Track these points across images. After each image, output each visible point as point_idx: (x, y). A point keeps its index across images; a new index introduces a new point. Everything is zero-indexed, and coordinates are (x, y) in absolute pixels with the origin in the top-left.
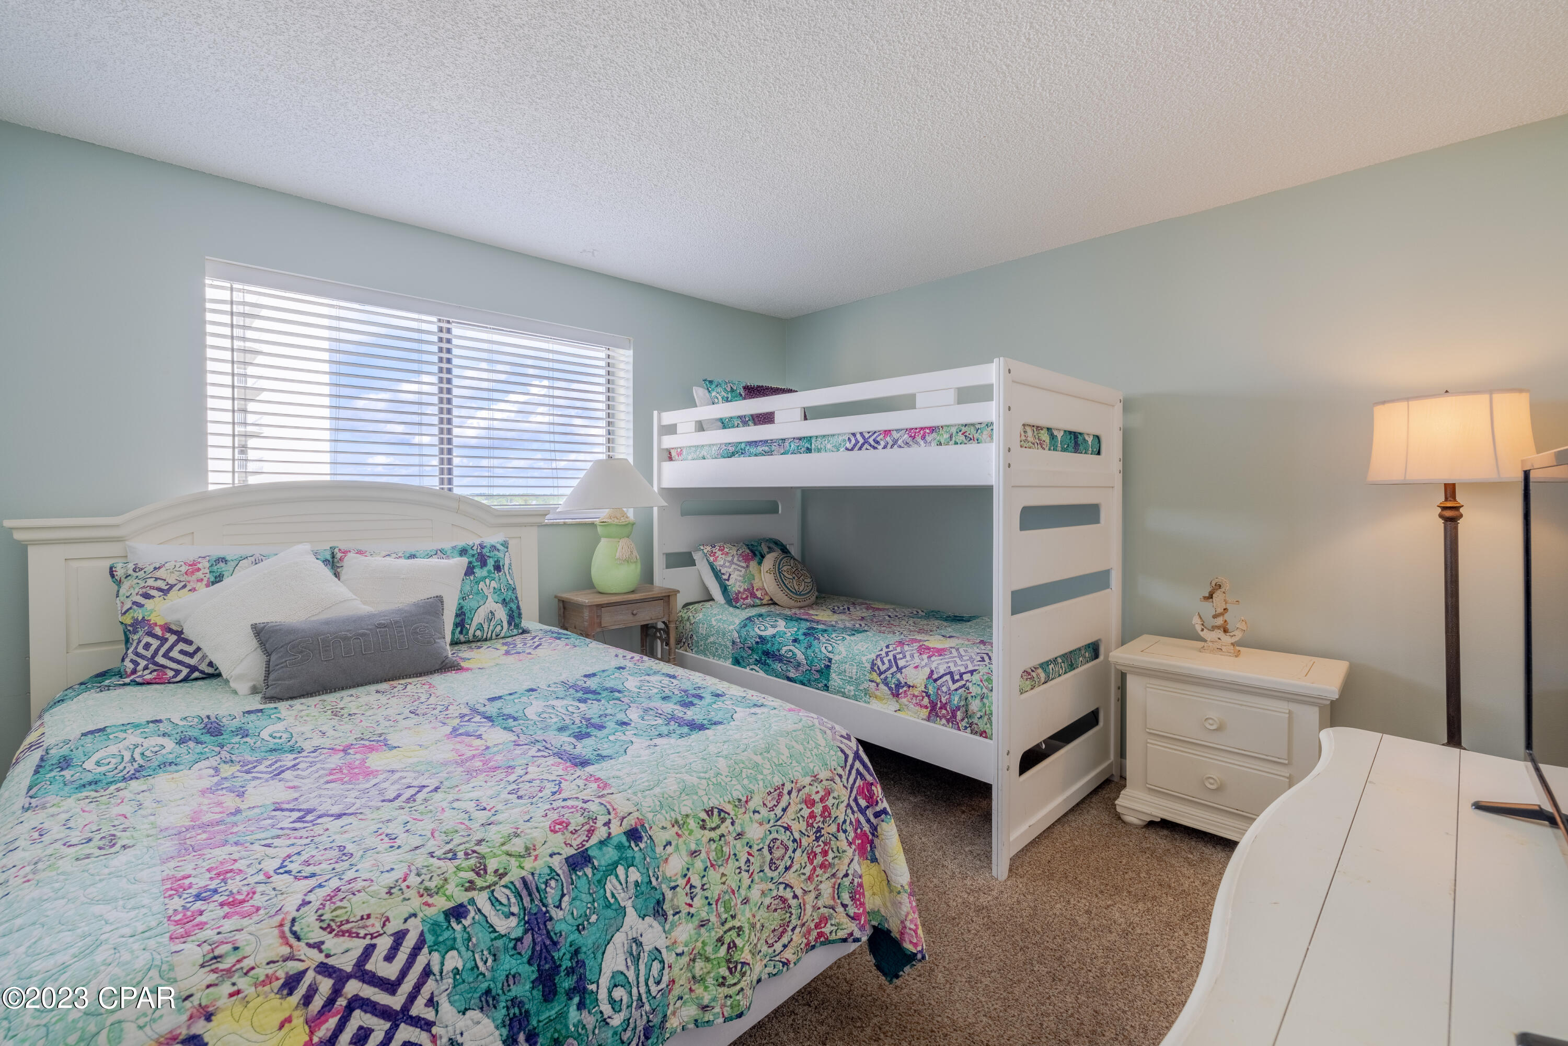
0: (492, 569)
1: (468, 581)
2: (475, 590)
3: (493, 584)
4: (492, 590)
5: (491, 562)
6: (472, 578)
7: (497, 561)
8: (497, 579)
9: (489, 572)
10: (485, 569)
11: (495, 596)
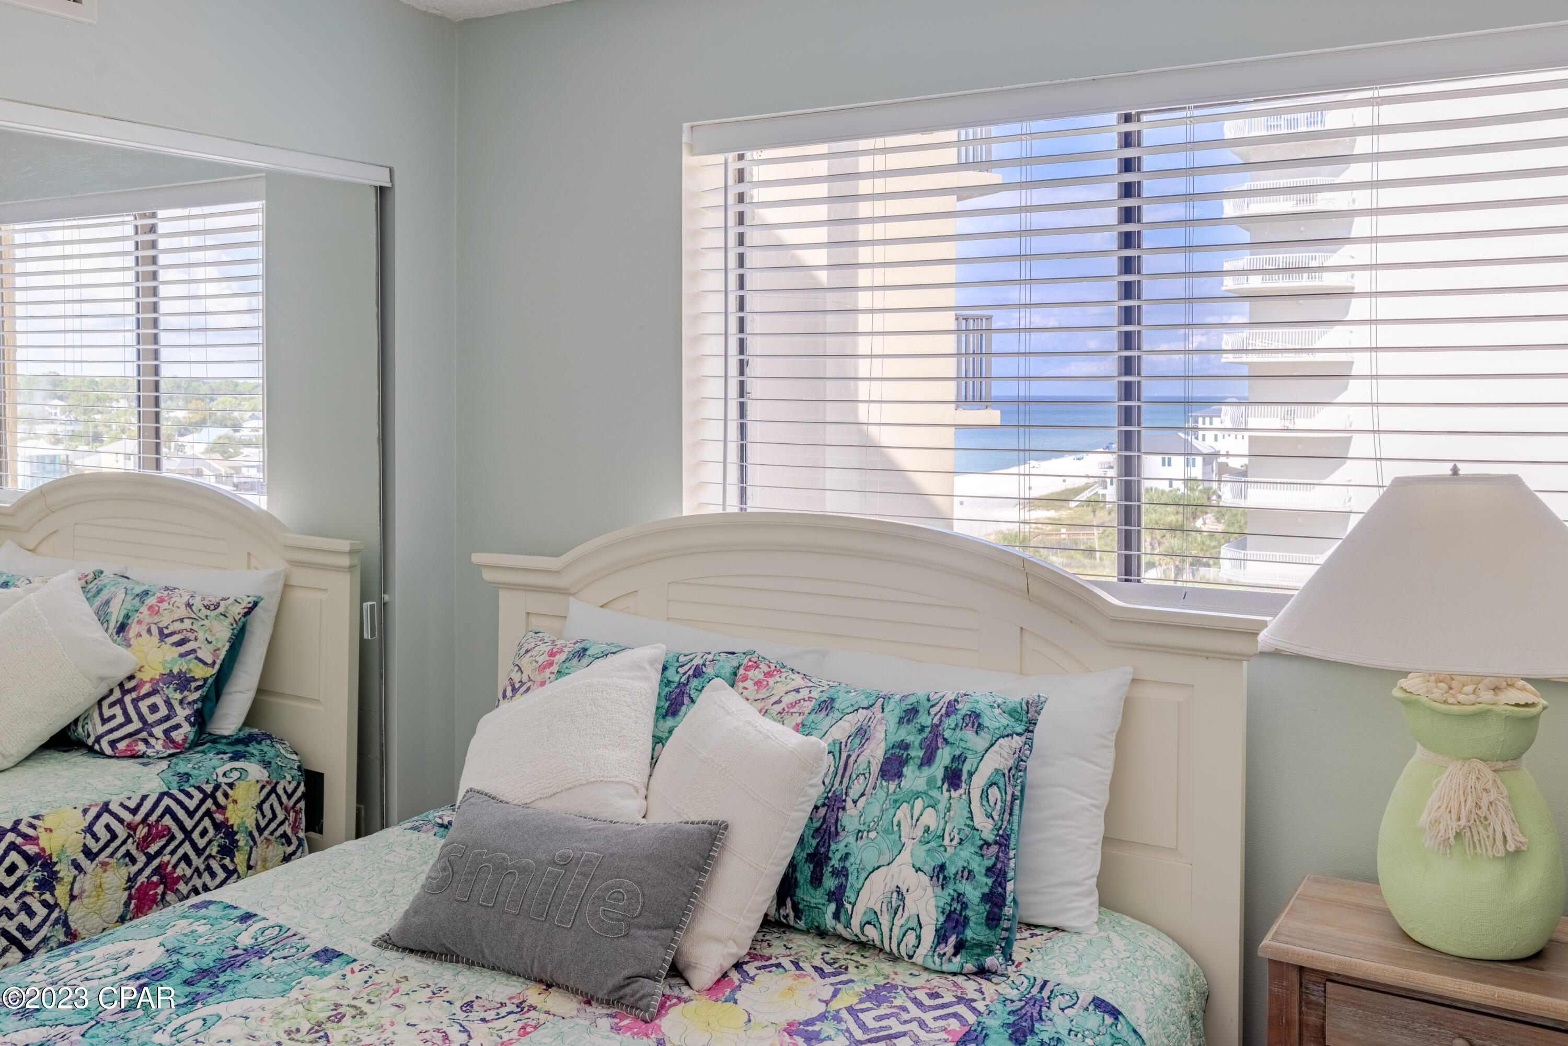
0: (940, 774)
1: (881, 794)
2: (884, 823)
3: (930, 818)
4: (919, 832)
5: (944, 757)
6: (892, 786)
7: (959, 759)
8: (941, 807)
9: (930, 782)
10: (927, 771)
11: (922, 851)
